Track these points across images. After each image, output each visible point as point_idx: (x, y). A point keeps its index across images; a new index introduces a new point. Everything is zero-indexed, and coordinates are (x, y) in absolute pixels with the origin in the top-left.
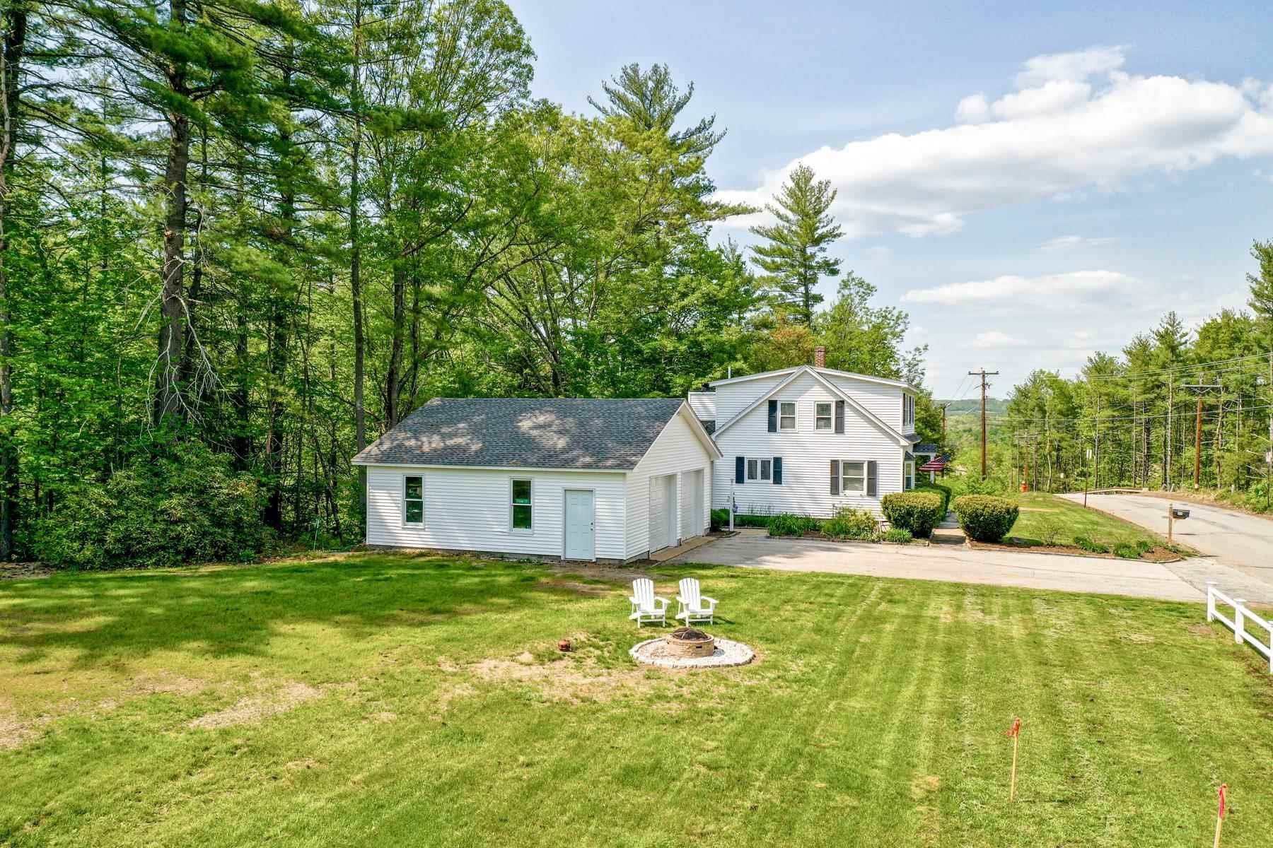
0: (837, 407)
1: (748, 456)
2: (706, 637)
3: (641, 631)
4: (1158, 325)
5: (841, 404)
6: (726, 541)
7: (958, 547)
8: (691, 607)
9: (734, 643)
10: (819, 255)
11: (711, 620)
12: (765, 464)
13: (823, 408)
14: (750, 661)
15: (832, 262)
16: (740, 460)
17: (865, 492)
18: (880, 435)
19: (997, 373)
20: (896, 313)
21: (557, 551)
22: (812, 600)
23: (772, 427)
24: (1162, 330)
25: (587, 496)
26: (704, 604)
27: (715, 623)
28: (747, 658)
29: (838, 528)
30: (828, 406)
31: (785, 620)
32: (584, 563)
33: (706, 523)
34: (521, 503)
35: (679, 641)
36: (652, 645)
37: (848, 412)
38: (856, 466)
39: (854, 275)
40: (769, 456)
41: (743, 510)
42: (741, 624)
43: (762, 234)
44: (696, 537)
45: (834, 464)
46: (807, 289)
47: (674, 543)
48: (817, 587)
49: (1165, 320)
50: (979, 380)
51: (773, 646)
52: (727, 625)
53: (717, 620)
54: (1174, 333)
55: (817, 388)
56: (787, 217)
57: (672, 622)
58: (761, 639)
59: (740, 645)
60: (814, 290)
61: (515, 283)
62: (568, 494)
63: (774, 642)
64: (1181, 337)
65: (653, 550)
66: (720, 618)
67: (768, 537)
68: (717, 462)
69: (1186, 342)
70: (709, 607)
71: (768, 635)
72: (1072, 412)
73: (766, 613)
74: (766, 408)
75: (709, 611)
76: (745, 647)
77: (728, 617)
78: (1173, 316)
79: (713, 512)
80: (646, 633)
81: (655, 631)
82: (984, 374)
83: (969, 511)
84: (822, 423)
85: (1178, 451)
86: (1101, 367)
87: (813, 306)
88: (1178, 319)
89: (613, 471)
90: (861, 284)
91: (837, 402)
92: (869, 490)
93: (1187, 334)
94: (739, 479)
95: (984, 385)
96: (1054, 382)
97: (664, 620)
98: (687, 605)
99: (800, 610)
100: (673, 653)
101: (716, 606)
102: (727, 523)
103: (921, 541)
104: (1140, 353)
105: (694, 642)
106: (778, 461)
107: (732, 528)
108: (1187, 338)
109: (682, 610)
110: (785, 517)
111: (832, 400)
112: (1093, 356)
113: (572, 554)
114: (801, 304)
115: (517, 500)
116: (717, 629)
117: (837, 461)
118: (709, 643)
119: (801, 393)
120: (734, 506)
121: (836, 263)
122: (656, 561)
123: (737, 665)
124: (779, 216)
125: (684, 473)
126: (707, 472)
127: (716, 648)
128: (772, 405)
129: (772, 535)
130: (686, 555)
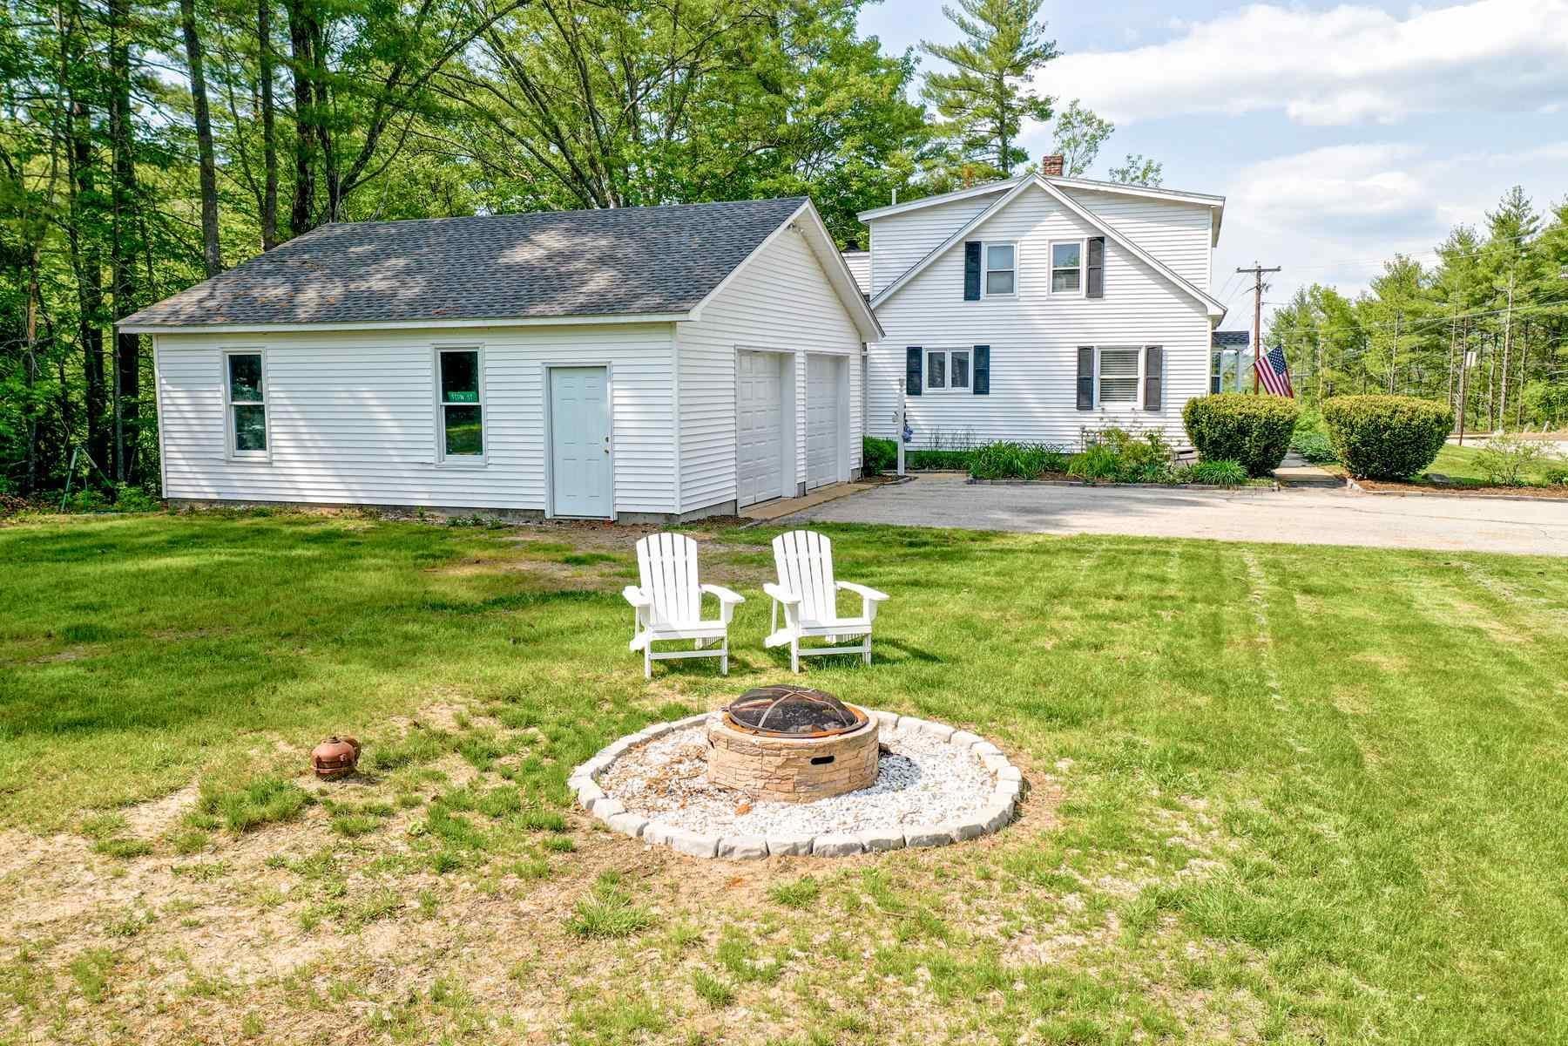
0: (1090, 250)
1: (928, 345)
2: (848, 721)
3: (653, 687)
4: (1497, 206)
5: (1097, 244)
6: (890, 490)
7: (1335, 491)
8: (806, 612)
9: (944, 729)
10: (1022, 89)
11: (866, 649)
12: (960, 362)
13: (1064, 252)
14: (1014, 815)
15: (1041, 99)
16: (914, 353)
17: (1140, 403)
18: (1172, 299)
19: (1278, 270)
20: (1142, 165)
21: (539, 502)
22: (1119, 589)
23: (972, 293)
24: (1502, 214)
25: (595, 379)
26: (847, 605)
27: (877, 659)
28: (1002, 801)
29: (1098, 465)
30: (1075, 248)
31: (1076, 645)
32: (592, 524)
33: (855, 460)
34: (460, 399)
35: (747, 737)
36: (668, 744)
37: (1111, 258)
38: (1124, 356)
39: (1080, 106)
40: (967, 343)
41: (920, 443)
42: (956, 660)
43: (937, 54)
44: (838, 485)
45: (1085, 354)
46: (1004, 143)
47: (790, 491)
48: (1112, 561)
49: (1507, 200)
50: (1251, 280)
51: (1075, 738)
52: (914, 666)
53: (880, 649)
54: (1519, 217)
55: (1057, 216)
56: (974, 28)
57: (751, 657)
58: (1030, 709)
59: (965, 737)
60: (1015, 143)
61: (544, 99)
62: (556, 376)
63: (1074, 721)
64: (1529, 222)
65: (748, 500)
66: (894, 643)
67: (970, 482)
68: (872, 348)
69: (1534, 231)
70: (858, 613)
71: (1047, 695)
72: (1358, 339)
73: (1016, 627)
74: (960, 257)
75: (861, 625)
76: (985, 747)
77: (918, 638)
78: (1518, 190)
79: (867, 442)
80: (666, 693)
81: (693, 687)
82: (1259, 271)
83: (1361, 420)
84: (1063, 281)
85: (1513, 386)
86: (1403, 279)
87: (1012, 166)
88: (1526, 196)
89: (645, 318)
90: (1089, 120)
91: (1091, 241)
92: (1147, 401)
93: (1538, 218)
94: (914, 389)
95: (1259, 288)
96: (1330, 302)
97: (723, 652)
98: (794, 607)
99: (1099, 617)
100: (724, 782)
101: (880, 609)
102: (893, 465)
103: (1262, 481)
104: (1460, 252)
105: (802, 741)
106: (982, 352)
107: (901, 471)
108: (1537, 223)
109: (781, 623)
110: (999, 449)
111: (1081, 236)
112: (1393, 261)
113: (565, 509)
114: (996, 163)
115: (452, 395)
116: (887, 680)
117: (1090, 349)
118: (859, 743)
119: (1029, 226)
120: (906, 429)
121: (1048, 101)
122: (750, 520)
123: (972, 834)
124: (964, 26)
125: (811, 357)
126: (855, 364)
127: (884, 751)
128: (973, 250)
129: (977, 479)
130: (814, 510)
